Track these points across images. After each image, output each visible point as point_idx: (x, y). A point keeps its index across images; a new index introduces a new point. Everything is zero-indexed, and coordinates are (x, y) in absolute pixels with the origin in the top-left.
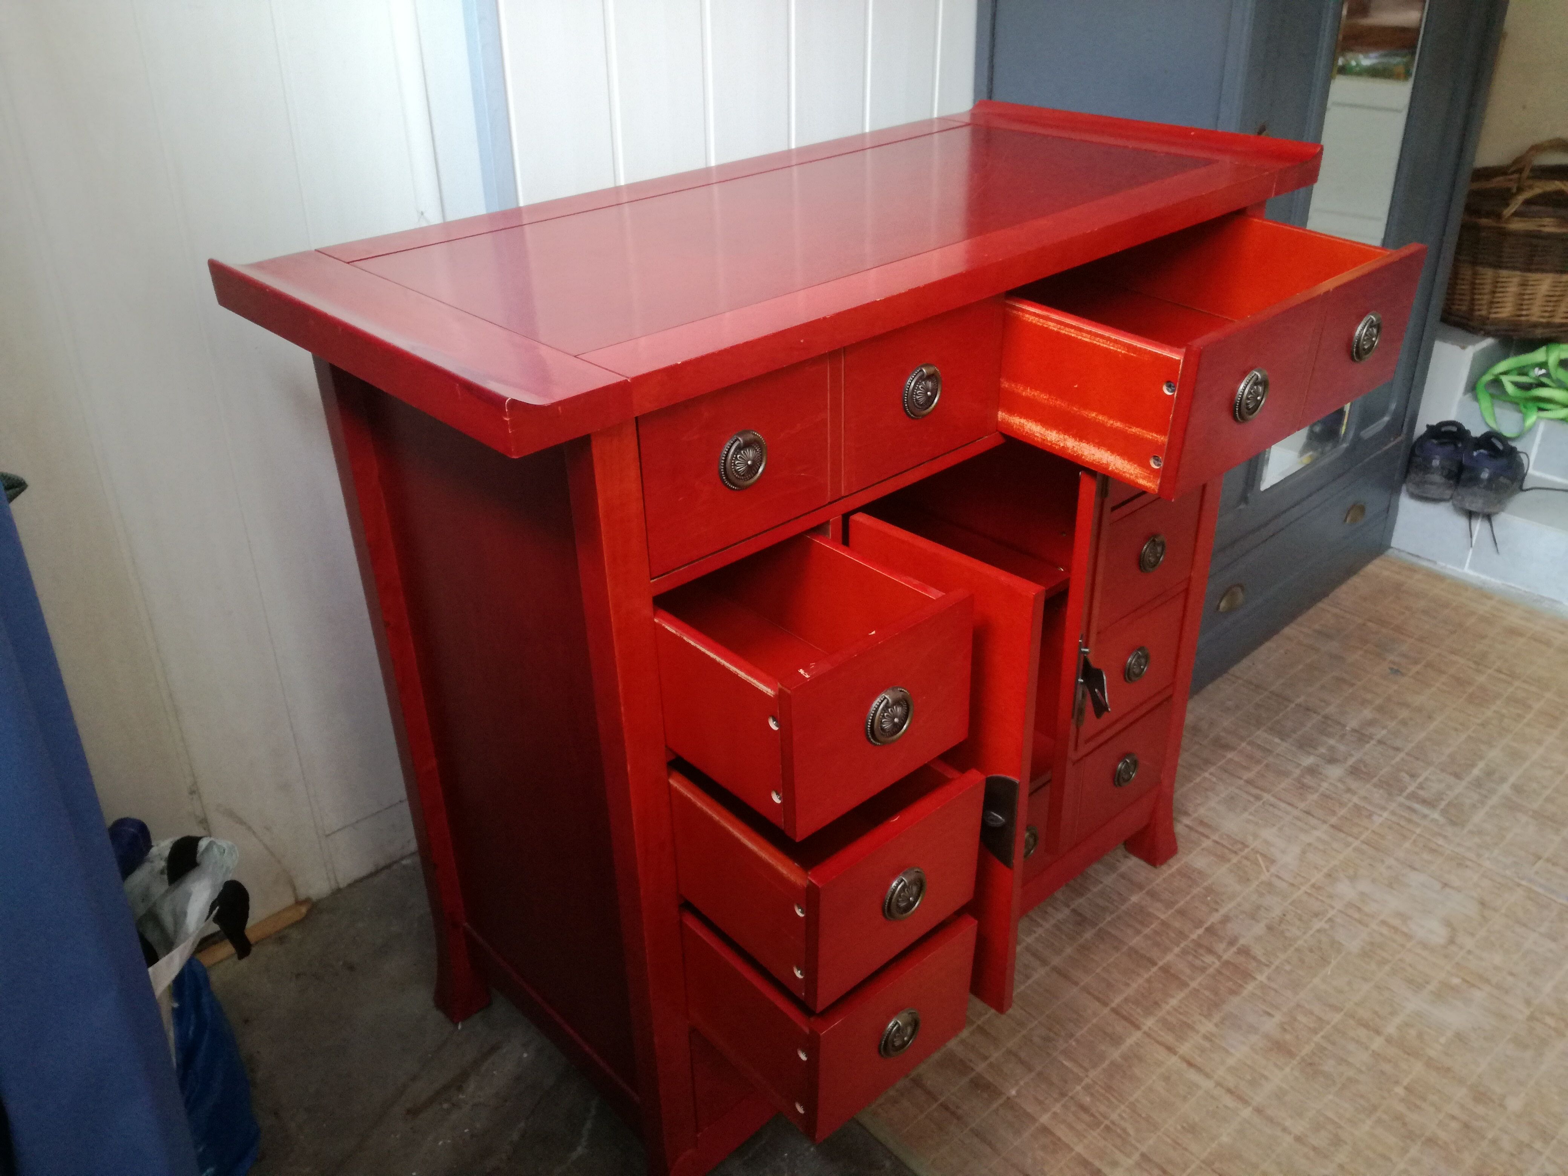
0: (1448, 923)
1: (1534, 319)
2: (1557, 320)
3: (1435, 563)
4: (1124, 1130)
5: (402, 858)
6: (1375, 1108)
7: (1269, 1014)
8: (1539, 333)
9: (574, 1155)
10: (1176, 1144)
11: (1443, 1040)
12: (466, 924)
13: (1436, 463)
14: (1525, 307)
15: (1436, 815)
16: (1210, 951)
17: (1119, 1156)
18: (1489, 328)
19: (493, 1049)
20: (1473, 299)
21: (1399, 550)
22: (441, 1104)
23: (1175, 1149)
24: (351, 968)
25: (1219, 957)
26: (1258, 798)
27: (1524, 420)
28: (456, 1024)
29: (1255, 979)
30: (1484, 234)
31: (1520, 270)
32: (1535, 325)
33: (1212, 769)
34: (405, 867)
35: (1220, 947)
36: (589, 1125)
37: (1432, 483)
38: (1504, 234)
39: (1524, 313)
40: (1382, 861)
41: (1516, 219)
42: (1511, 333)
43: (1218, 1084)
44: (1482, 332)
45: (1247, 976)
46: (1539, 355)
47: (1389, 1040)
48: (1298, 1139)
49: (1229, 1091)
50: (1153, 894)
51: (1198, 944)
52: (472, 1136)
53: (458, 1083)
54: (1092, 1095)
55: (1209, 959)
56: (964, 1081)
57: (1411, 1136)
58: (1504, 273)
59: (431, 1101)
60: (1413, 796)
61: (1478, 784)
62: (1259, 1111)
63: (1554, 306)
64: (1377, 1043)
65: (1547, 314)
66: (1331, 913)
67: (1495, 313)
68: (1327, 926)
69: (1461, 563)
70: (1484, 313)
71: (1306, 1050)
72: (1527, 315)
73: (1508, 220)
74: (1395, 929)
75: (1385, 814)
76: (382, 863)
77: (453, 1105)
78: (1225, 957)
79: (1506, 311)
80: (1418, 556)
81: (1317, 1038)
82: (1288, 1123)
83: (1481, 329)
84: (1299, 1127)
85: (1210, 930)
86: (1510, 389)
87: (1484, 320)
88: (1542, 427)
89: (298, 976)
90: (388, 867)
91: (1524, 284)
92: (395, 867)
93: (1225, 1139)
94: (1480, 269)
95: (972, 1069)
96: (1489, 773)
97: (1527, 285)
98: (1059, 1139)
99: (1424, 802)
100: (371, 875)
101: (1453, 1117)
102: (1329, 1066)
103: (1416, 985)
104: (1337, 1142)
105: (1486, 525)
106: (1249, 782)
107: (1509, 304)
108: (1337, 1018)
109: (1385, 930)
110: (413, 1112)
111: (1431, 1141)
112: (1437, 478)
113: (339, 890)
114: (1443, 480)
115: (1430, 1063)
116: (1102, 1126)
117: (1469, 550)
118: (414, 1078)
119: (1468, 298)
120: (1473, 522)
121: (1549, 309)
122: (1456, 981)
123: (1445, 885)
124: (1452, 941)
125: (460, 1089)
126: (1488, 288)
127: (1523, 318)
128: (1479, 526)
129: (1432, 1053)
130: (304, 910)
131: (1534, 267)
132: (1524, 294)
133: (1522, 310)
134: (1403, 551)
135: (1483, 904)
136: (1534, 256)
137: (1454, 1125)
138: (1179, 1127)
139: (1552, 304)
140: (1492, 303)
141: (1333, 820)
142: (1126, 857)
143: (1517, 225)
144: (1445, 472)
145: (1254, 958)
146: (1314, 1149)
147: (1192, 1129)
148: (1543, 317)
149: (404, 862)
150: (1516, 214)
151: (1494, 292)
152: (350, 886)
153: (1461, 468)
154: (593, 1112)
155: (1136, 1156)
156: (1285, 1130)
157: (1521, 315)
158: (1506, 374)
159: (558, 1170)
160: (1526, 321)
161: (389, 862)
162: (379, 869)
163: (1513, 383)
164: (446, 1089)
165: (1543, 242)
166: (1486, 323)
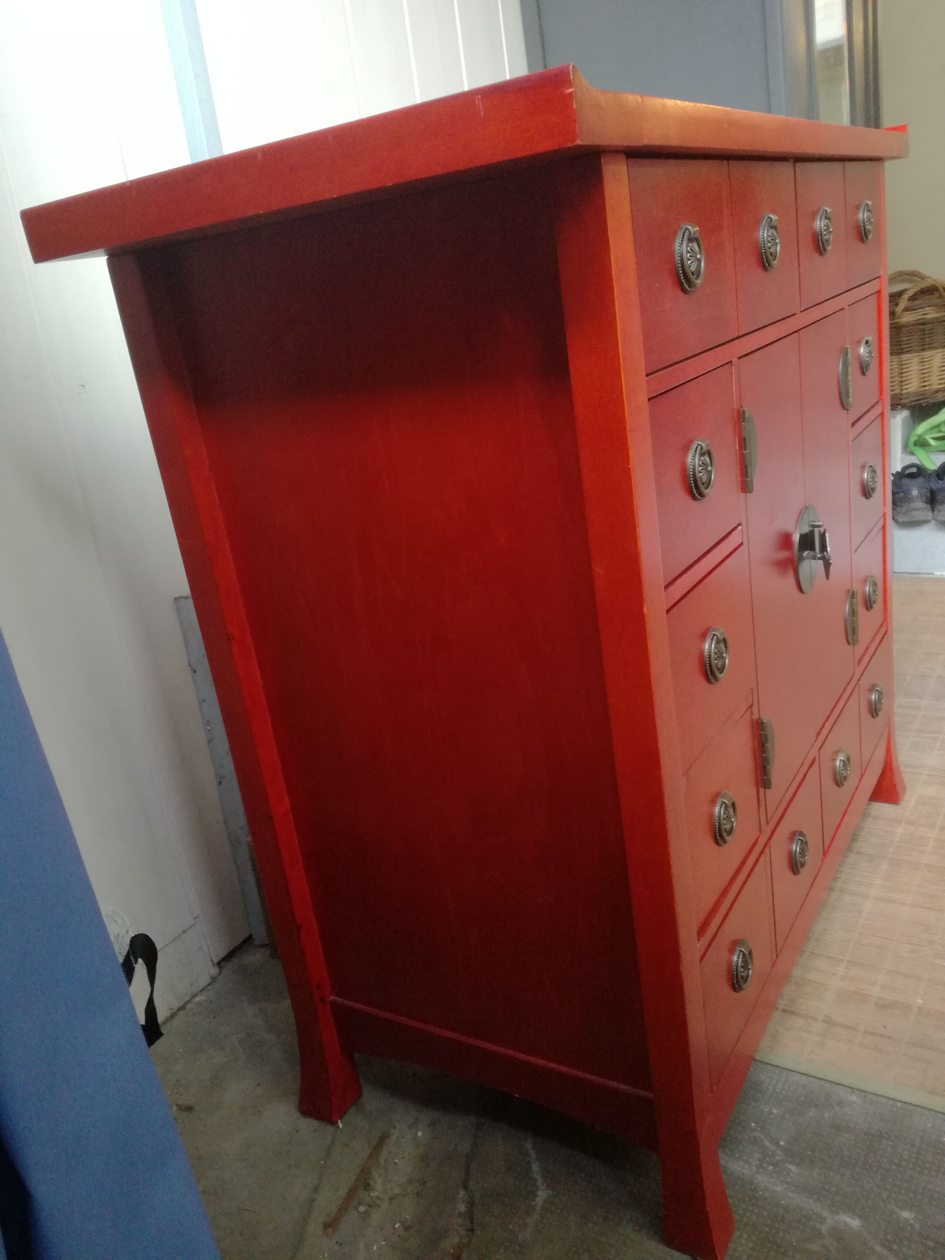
1: (936, 387)
5: (195, 996)
9: (539, 1201)
12: (332, 998)
13: (915, 492)
14: (926, 379)
18: (904, 401)
19: (383, 1138)
21: (901, 573)
22: (356, 1208)
24: (189, 1109)
26: (935, 739)
28: (334, 1123)
31: (918, 351)
32: (937, 391)
34: (200, 1004)
36: (535, 1167)
37: (916, 510)
38: (898, 328)
39: (926, 383)
41: (906, 313)
42: (922, 401)
44: (899, 407)
50: (911, 823)
52: (407, 1228)
53: (363, 1182)
56: (871, 1007)
58: (905, 356)
59: (343, 1209)
67: (906, 389)
70: (897, 391)
72: (929, 385)
73: (898, 317)
77: (369, 1205)
79: (913, 386)
80: (919, 574)
83: (898, 404)
86: (932, 442)
87: (899, 397)
90: (182, 1008)
91: (922, 362)
92: (189, 1006)
95: (869, 995)
97: (924, 362)
106: (921, 731)
107: (915, 380)
110: (330, 1225)
112: (919, 504)
114: (923, 505)
118: (316, 1189)
125: (367, 1187)
126: (895, 372)
127: (926, 388)
131: (926, 347)
132: (924, 369)
134: (904, 573)
136: (925, 339)
140: (902, 382)
143: (907, 318)
144: (924, 500)
148: (941, 384)
149: (197, 999)
150: (906, 310)
151: (901, 373)
153: (934, 494)
154: (533, 1154)
157: (925, 386)
158: (925, 432)
159: (531, 1221)
160: (930, 389)
161: (181, 1004)
162: (174, 1011)
163: (934, 439)
164: (352, 1192)
165: (929, 326)
166: (901, 399)
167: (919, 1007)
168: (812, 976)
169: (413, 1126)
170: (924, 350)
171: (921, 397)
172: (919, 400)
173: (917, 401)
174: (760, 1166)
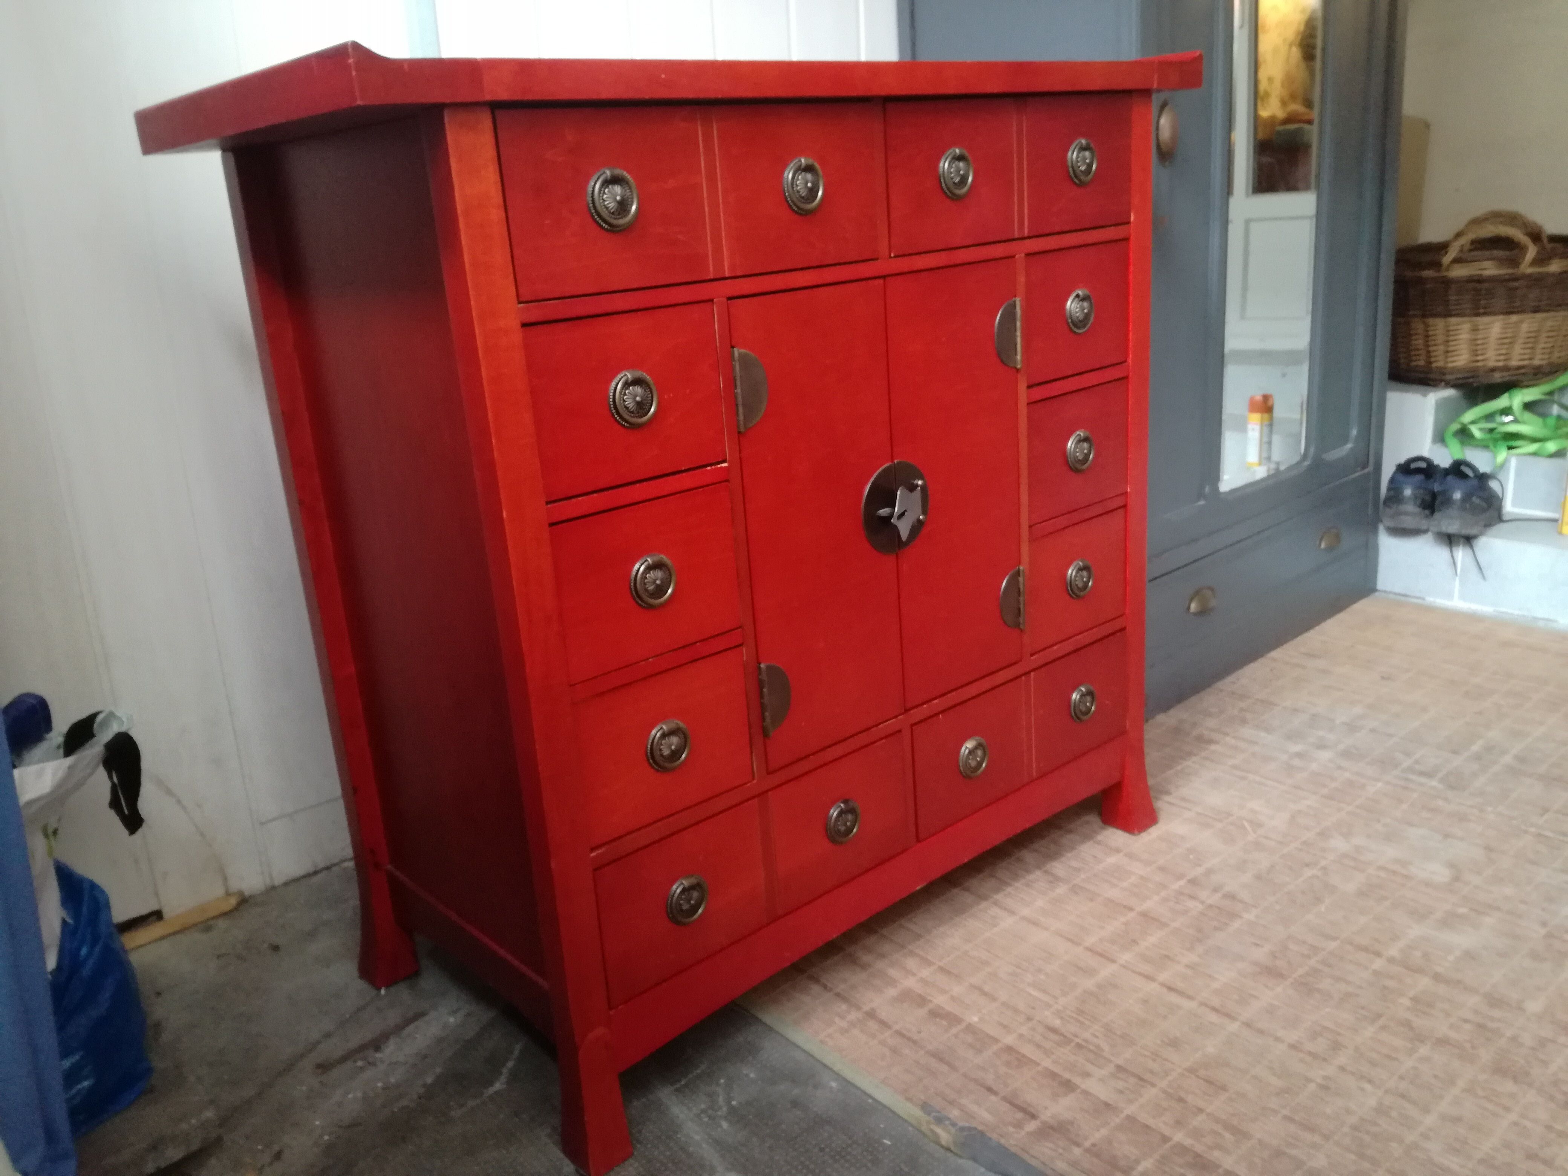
0: (1451, 865)
1: (1491, 364)
2: (1514, 363)
3: (1424, 599)
4: (1098, 1047)
6: (1379, 1016)
7: (1257, 945)
8: (1497, 377)
9: (491, 1090)
10: (1155, 1056)
11: (1451, 958)
12: (389, 867)
13: (1408, 492)
14: (1479, 352)
15: (1434, 783)
16: (1192, 897)
17: (1089, 1067)
18: (1449, 377)
19: (419, 1015)
20: (1429, 352)
21: (1385, 592)
22: (355, 1062)
23: (1154, 1060)
24: (276, 948)
25: (1202, 902)
26: (1243, 778)
27: (1495, 457)
28: (379, 989)
29: (1241, 917)
30: (1428, 286)
31: (1469, 316)
32: (1493, 370)
33: (1194, 758)
34: (345, 869)
35: (1204, 894)
36: (510, 1064)
37: (1407, 514)
38: (1447, 283)
39: (1480, 358)
40: (1379, 821)
41: (1456, 266)
42: (1471, 380)
43: (1203, 1004)
44: (1443, 384)
45: (1233, 916)
46: (1502, 402)
47: (1391, 960)
48: (1292, 1047)
49: (1214, 1009)
50: (1130, 856)
51: (1180, 893)
52: (384, 1088)
53: (376, 1044)
54: (1062, 1018)
55: (1191, 904)
56: (922, 1012)
57: (1419, 1038)
58: (1453, 320)
59: (344, 1059)
60: (1410, 769)
61: (1477, 757)
62: (1247, 1025)
63: (1507, 349)
64: (1378, 964)
65: (1502, 357)
66: (1323, 863)
67: (1452, 362)
68: (1319, 874)
69: (1450, 596)
70: (1440, 364)
71: (1301, 971)
72: (1482, 360)
73: (1448, 269)
74: (1394, 873)
75: (1380, 785)
76: (322, 865)
77: (369, 1063)
78: (1209, 902)
79: (1461, 359)
80: (1405, 596)
81: (1313, 962)
82: (1281, 1033)
83: (1441, 381)
84: (1293, 1036)
85: (1193, 882)
86: (1478, 434)
87: (1442, 371)
88: (1513, 462)
89: (219, 957)
90: (328, 868)
91: (1475, 329)
92: (334, 869)
93: (1210, 1050)
94: (1431, 321)
95: (930, 1001)
96: (1489, 749)
97: (1478, 330)
98: (1024, 1056)
99: (1422, 774)
100: (309, 875)
101: (1466, 1021)
102: (1325, 984)
103: (1420, 915)
104: (1336, 1047)
105: (1468, 551)
106: (1234, 767)
107: (1464, 351)
108: (1333, 945)
109: (1383, 874)
110: (323, 1067)
111: (1443, 1042)
112: (1409, 508)
113: (273, 888)
114: (1418, 510)
115: (1437, 978)
116: (1073, 1044)
117: (1455, 580)
118: (328, 1035)
119: (1423, 352)
120: (1454, 549)
121: (1503, 352)
122: (1462, 910)
123: (1447, 836)
124: (1456, 879)
125: (378, 1049)
126: (1440, 338)
127: (1479, 364)
128: (1461, 553)
129: (1439, 969)
130: (233, 901)
131: (1481, 311)
132: (1477, 339)
133: (1477, 355)
134: (1390, 593)
135: (1488, 849)
136: (1480, 300)
137: (1467, 1026)
138: (1159, 1042)
139: (1506, 346)
140: (1447, 352)
141: (1325, 791)
142: (1102, 828)
143: (1459, 272)
144: (1419, 502)
145: (1241, 901)
146: (1310, 1053)
147: (1174, 1043)
148: (1498, 361)
149: (345, 864)
150: (1456, 261)
151: (1448, 341)
152: (286, 884)
153: (1434, 496)
154: (516, 1053)
155: (1111, 1068)
156: (1277, 1039)
157: (1478, 361)
158: (1473, 422)
159: (471, 1103)
160: (1484, 366)
161: (328, 864)
162: (318, 869)
163: (1481, 430)
164: (362, 1048)
165: (1486, 285)
166: (1444, 374)
167: (970, 1024)
168: (892, 972)
169: (454, 1012)
170: (1477, 315)
171: (1470, 374)
172: (1468, 378)
173: (1464, 378)
174: (698, 1116)
